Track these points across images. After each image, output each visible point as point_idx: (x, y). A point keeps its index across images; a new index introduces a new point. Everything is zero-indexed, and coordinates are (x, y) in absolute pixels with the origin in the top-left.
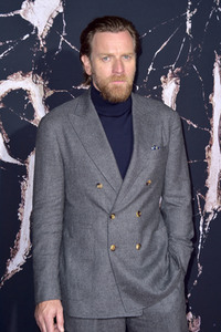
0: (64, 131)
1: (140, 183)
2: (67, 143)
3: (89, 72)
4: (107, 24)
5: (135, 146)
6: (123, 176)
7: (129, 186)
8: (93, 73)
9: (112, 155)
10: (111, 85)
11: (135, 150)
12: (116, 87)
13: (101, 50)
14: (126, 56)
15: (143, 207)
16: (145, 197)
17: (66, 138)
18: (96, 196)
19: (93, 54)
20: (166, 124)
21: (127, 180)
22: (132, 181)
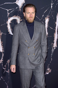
0: (19, 29)
1: (35, 41)
2: (20, 32)
3: (25, 16)
4: (29, 6)
5: (34, 33)
6: (31, 39)
7: (32, 41)
8: (26, 16)
9: (29, 34)
10: (29, 19)
11: (34, 34)
12: (30, 20)
13: (27, 11)
14: (33, 13)
15: (36, 46)
16: (36, 44)
17: (19, 31)
18: (25, 43)
19: (26, 12)
20: (42, 28)
21: (32, 40)
22: (33, 40)
